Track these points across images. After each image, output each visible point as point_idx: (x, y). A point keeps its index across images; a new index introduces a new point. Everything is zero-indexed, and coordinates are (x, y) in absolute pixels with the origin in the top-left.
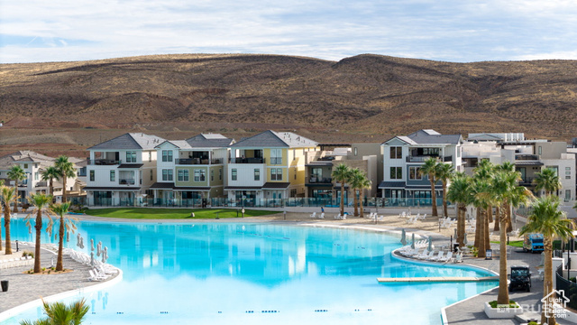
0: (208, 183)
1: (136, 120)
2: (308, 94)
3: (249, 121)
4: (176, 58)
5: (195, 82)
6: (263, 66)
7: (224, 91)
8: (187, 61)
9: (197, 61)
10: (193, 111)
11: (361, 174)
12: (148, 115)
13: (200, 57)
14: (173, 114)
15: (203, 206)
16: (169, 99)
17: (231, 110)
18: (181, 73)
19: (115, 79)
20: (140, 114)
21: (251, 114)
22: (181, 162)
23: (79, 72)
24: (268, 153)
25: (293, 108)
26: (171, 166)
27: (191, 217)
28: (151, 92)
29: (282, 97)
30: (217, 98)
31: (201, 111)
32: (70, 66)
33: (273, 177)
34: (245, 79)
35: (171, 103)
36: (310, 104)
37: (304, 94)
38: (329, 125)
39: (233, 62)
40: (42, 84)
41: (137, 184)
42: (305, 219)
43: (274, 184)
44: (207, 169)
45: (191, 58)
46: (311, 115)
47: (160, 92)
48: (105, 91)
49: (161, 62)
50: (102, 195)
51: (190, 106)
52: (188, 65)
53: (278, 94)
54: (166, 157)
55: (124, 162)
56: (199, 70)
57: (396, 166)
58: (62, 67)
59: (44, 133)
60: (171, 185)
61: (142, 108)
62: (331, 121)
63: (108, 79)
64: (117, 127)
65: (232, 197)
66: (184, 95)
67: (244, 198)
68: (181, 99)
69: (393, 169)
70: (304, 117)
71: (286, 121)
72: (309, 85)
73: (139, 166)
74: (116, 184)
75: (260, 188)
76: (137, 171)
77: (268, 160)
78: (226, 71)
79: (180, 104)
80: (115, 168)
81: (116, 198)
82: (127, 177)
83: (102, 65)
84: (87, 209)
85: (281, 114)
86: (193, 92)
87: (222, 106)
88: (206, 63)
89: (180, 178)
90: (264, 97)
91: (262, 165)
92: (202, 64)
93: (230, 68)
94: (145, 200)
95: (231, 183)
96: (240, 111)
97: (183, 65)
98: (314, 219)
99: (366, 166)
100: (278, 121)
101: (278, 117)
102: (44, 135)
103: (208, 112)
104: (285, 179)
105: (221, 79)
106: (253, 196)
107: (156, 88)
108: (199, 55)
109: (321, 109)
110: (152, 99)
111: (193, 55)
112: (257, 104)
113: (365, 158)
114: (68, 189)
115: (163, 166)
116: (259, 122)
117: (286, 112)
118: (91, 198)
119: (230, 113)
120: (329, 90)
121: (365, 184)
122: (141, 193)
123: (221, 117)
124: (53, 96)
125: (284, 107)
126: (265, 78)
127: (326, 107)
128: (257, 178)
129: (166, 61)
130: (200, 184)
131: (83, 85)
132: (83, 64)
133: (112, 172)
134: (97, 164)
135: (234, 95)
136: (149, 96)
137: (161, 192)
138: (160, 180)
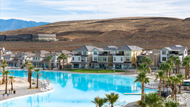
0: (107, 61)
1: (115, 39)
2: (172, 30)
3: (151, 39)
4: (131, 18)
5: (136, 26)
6: (159, 21)
7: (145, 29)
8: (135, 19)
9: (138, 19)
10: (134, 36)
11: (150, 59)
12: (119, 37)
13: (139, 18)
14: (128, 37)
15: (104, 69)
16: (127, 32)
17: (146, 36)
18: (132, 23)
19: (110, 25)
20: (117, 37)
21: (152, 37)
22: (100, 55)
23: (99, 23)
24: (126, 52)
25: (166, 35)
26: (96, 56)
27: (98, 72)
28: (121, 30)
29: (163, 31)
30: (142, 32)
31: (136, 36)
32: (97, 21)
33: (127, 60)
34: (152, 25)
35: (127, 33)
36: (172, 34)
37: (170, 30)
38: (178, 41)
39: (149, 19)
40: (87, 27)
41: (86, 62)
42: (133, 73)
43: (127, 62)
44: (107, 57)
45: (136, 18)
46: (172, 37)
47: (124, 30)
48: (106, 29)
49: (126, 20)
50: (76, 65)
51: (133, 34)
52: (135, 21)
53: (162, 30)
54: (95, 54)
55: (83, 55)
56: (138, 22)
57: (164, 57)
58: (94, 21)
59: (84, 43)
60: (96, 62)
61: (117, 35)
62: (179, 39)
63: (108, 26)
64: (108, 41)
65: (114, 66)
66: (132, 31)
67: (117, 66)
68: (131, 32)
69: (163, 58)
70: (170, 38)
71: (164, 39)
72: (172, 27)
73: (87, 56)
74: (80, 61)
75: (122, 63)
76: (86, 58)
77: (125, 55)
78: (146, 23)
79: (130, 34)
80: (80, 56)
81: (80, 66)
82: (84, 59)
83: (107, 21)
84: (71, 69)
85: (162, 37)
86: (135, 30)
87: (143, 34)
88: (141, 20)
89: (99, 60)
90: (157, 31)
91: (123, 56)
92: (139, 20)
93: (148, 22)
94: (88, 66)
95: (114, 62)
96: (149, 36)
97: (133, 21)
98: (135, 73)
99: (155, 57)
100: (161, 39)
101: (161, 38)
102: (84, 44)
103: (138, 36)
104: (130, 61)
105: (144, 25)
106: (120, 66)
107: (123, 28)
108: (139, 17)
109: (176, 35)
110: (121, 32)
111: (137, 17)
112: (154, 34)
113: (155, 54)
114: (69, 62)
115: (94, 56)
116: (155, 40)
117: (164, 36)
118: (73, 66)
119: (146, 37)
120: (179, 29)
121: (151, 63)
122: (88, 64)
123: (143, 38)
124: (90, 31)
125: (164, 35)
126: (159, 25)
127: (177, 35)
128: (122, 60)
129: (128, 20)
130: (105, 62)
131: (100, 27)
132: (101, 20)
133: (79, 58)
134: (75, 55)
135: (148, 31)
136: (120, 31)
137: (93, 64)
138: (93, 60)
